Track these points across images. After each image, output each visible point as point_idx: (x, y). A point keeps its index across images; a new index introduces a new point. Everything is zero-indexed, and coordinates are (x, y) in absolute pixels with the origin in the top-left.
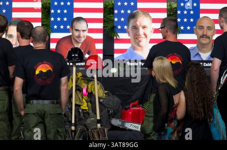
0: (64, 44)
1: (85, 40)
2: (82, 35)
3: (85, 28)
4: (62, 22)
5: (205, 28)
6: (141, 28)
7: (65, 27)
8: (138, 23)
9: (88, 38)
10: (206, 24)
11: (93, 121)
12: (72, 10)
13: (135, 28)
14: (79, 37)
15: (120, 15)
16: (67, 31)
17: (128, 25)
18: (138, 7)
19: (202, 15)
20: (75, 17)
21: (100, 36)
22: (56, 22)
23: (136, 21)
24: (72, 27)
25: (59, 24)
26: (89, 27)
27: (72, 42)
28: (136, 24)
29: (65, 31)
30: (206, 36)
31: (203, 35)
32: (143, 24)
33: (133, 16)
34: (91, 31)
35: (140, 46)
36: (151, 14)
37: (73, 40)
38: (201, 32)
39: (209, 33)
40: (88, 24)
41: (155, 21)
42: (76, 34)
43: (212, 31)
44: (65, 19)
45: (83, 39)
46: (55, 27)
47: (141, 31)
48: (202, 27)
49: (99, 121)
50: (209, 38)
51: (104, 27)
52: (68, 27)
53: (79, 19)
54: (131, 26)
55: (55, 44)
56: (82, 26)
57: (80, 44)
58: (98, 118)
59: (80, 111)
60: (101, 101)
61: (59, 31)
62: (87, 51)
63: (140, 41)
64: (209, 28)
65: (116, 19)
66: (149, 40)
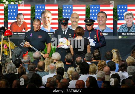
0: (14, 25)
1: (23, 23)
2: (21, 21)
3: (23, 18)
4: (13, 15)
5: (75, 18)
6: (47, 18)
7: (14, 18)
8: (46, 16)
9: (24, 22)
10: (75, 16)
11: (8, 59)
12: (17, 10)
13: (45, 18)
14: (20, 22)
15: (38, 12)
16: (15, 19)
17: (41, 17)
18: (46, 9)
19: (73, 12)
20: (18, 13)
21: (29, 21)
22: (10, 15)
23: (45, 15)
24: (17, 17)
25: (11, 16)
26: (25, 18)
27: (17, 24)
28: (45, 16)
29: (14, 19)
30: (75, 21)
31: (74, 21)
32: (48, 16)
33: (43, 13)
34: (25, 19)
35: (46, 26)
36: (51, 12)
37: (18, 23)
38: (73, 20)
39: (77, 20)
40: (24, 16)
41: (53, 15)
42: (19, 20)
43: (78, 19)
44: (14, 14)
45: (22, 23)
46: (10, 17)
47: (47, 19)
48: (73, 18)
49: (11, 59)
50: (76, 22)
51: (31, 17)
52: (16, 17)
53: (20, 14)
54: (42, 17)
55: (10, 25)
56: (21, 17)
57: (21, 25)
58: (11, 58)
59: (4, 55)
60: (12, 50)
61: (12, 19)
62: (24, 28)
63: (47, 24)
64: (76, 18)
65: (36, 14)
66: (50, 23)
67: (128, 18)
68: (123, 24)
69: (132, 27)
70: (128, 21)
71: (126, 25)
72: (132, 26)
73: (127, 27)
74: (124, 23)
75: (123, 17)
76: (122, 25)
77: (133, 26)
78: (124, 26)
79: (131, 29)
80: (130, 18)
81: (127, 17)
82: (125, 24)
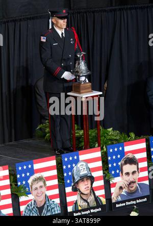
67: (36, 189)
68: (30, 203)
69: (46, 206)
70: (38, 193)
71: (34, 204)
72: (45, 203)
73: (37, 207)
74: (32, 200)
75: (29, 188)
76: (28, 206)
77: (48, 202)
78: (31, 205)
79: (44, 211)
80: (41, 187)
81: (34, 187)
82: (33, 202)
